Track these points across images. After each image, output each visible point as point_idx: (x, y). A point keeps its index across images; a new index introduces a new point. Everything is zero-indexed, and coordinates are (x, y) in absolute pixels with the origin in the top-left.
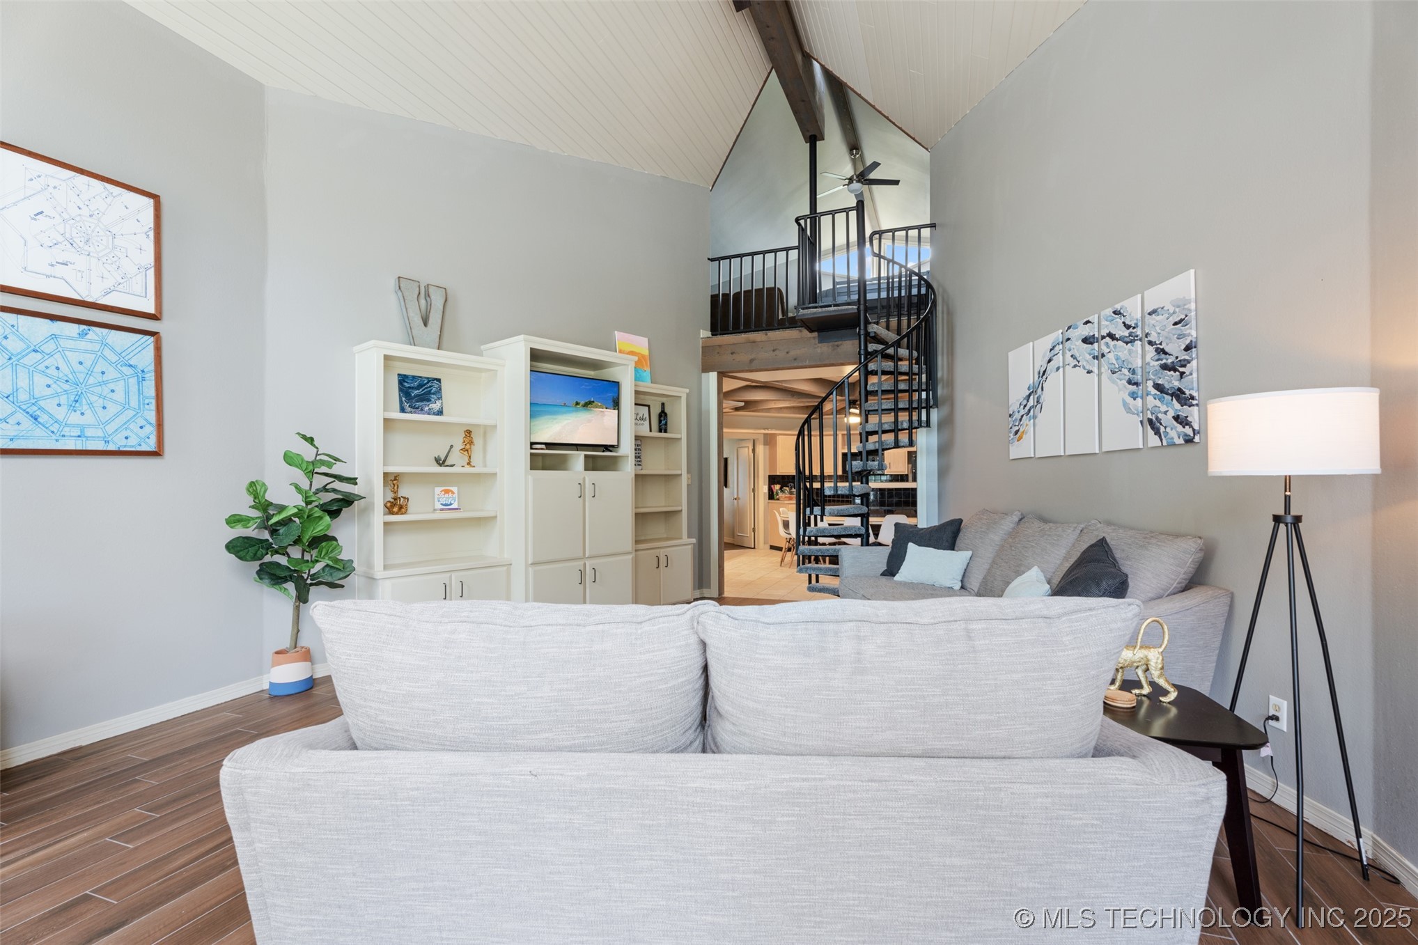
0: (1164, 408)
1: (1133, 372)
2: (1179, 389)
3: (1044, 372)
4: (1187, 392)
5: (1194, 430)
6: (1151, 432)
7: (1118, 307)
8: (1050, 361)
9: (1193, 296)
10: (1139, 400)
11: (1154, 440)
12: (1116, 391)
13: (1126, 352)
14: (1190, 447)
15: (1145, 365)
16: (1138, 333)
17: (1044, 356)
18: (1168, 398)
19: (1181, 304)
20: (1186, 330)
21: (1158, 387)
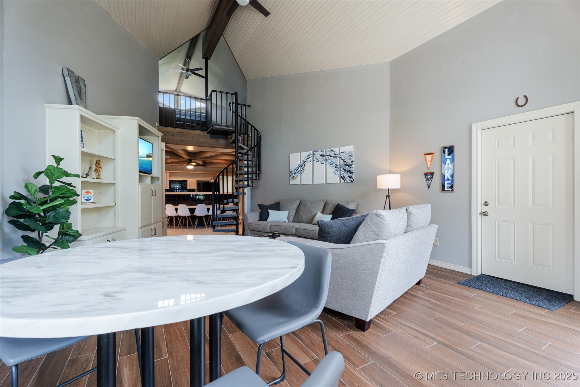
0: (345, 174)
1: (337, 165)
2: (350, 170)
3: (305, 162)
4: (352, 171)
5: (353, 179)
6: (342, 179)
7: (332, 149)
8: (307, 159)
9: (353, 151)
10: (338, 172)
11: (342, 181)
12: (331, 170)
13: (335, 160)
14: (352, 183)
15: (340, 164)
16: (338, 156)
17: (305, 157)
18: (347, 172)
19: (350, 152)
20: (352, 158)
21: (343, 169)
